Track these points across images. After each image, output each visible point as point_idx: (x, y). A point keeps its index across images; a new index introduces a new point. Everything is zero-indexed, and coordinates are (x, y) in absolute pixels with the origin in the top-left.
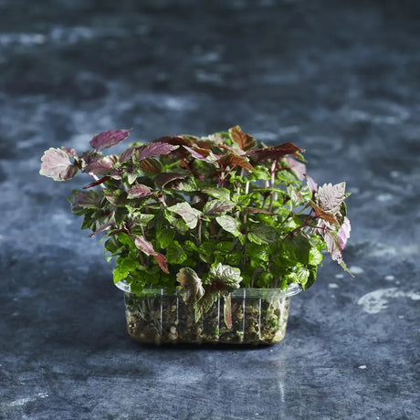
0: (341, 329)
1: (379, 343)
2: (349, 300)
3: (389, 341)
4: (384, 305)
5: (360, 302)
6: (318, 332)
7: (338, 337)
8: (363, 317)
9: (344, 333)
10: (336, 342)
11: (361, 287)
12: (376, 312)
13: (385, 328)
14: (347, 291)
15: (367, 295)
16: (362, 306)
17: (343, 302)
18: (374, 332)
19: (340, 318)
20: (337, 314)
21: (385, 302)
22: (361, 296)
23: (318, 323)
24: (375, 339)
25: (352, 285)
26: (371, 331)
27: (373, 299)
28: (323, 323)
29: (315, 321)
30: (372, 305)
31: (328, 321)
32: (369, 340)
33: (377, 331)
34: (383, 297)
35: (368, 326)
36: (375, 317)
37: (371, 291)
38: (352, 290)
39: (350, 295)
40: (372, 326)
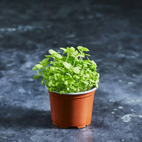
0: (116, 127)
1: (129, 132)
2: (118, 118)
3: (132, 132)
4: (130, 119)
5: (122, 118)
6: (108, 128)
7: (115, 130)
8: (123, 123)
9: (117, 129)
10: (114, 132)
11: (123, 113)
12: (127, 122)
13: (131, 127)
14: (118, 115)
15: (125, 116)
16: (123, 120)
17: (116, 118)
18: (127, 128)
19: (115, 124)
20: (115, 122)
21: (130, 118)
22: (122, 116)
23: (108, 125)
24: (127, 131)
25: (119, 112)
26: (126, 128)
27: (127, 117)
28: (110, 125)
29: (107, 125)
30: (126, 119)
31: (111, 125)
32: (125, 131)
33: (128, 128)
34: (130, 117)
35: (125, 127)
36: (127, 123)
37: (126, 115)
38: (119, 114)
39: (119, 116)
40: (126, 126)
